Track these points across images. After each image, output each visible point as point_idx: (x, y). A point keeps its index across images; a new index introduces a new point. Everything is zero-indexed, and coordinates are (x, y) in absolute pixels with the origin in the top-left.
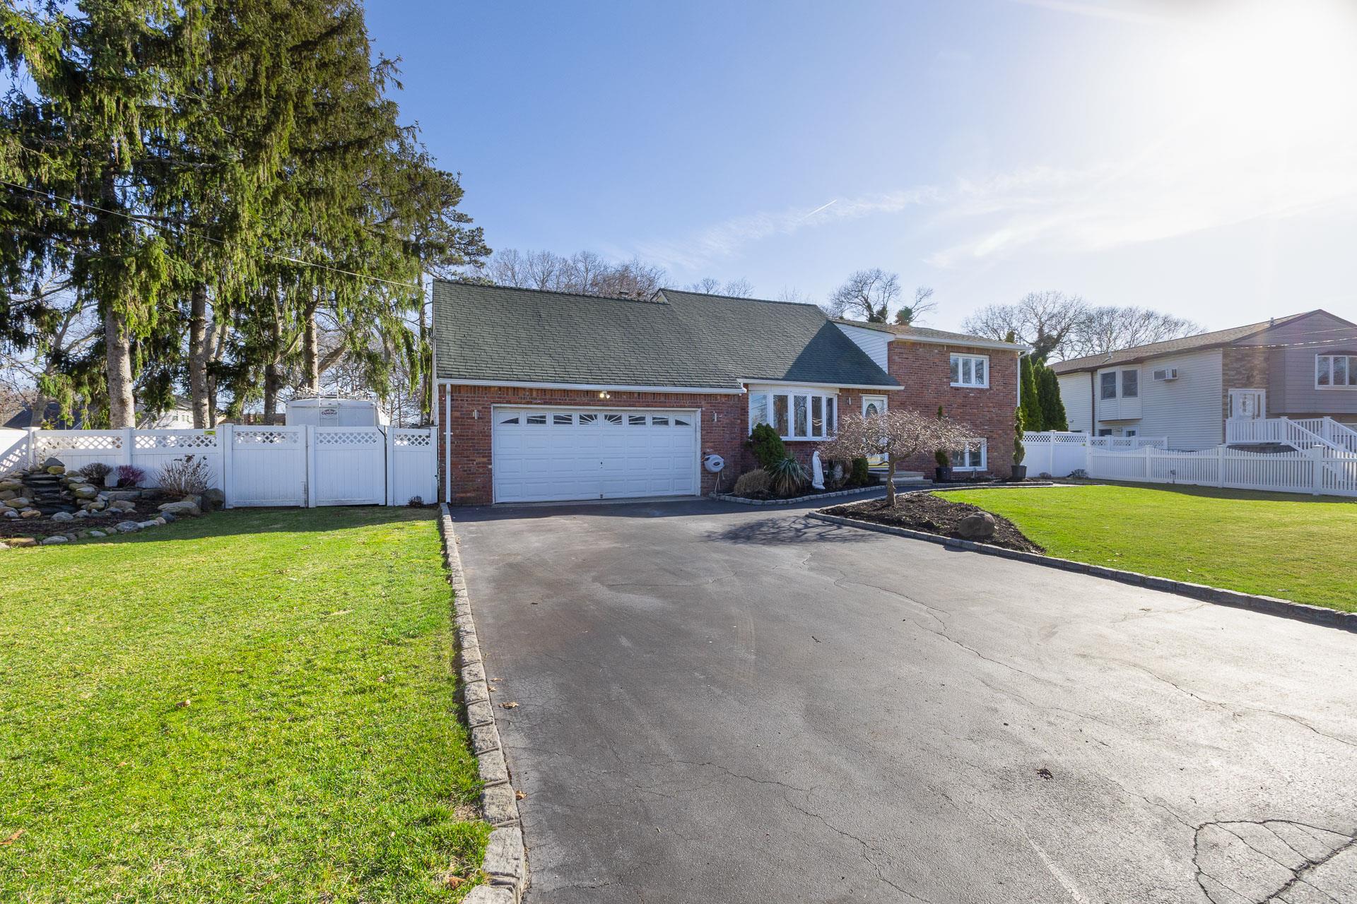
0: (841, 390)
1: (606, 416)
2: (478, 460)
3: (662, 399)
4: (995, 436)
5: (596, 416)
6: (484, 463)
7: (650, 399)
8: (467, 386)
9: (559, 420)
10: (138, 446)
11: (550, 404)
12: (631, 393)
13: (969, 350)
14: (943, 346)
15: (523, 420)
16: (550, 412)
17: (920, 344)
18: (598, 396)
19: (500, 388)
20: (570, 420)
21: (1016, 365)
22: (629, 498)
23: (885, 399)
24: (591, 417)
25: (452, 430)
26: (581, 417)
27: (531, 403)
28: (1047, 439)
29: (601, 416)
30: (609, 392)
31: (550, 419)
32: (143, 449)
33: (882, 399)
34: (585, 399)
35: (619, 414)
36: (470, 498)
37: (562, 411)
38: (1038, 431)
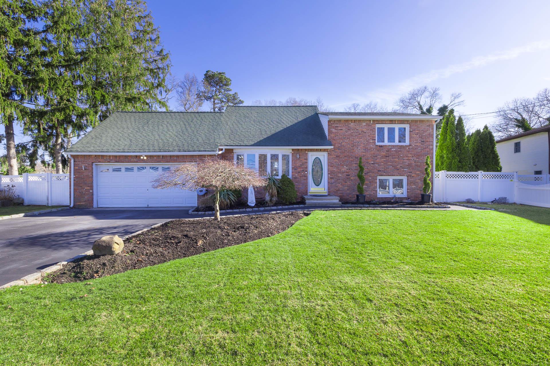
0: (293, 150)
1: (150, 168)
2: (86, 188)
3: (175, 158)
4: (413, 175)
5: (145, 167)
6: (88, 189)
7: (168, 158)
8: (81, 155)
9: (127, 169)
10: (29, 180)
11: (119, 162)
12: (159, 156)
13: (392, 122)
14: (370, 121)
15: (111, 170)
16: (123, 166)
17: (352, 120)
18: (140, 158)
19: (96, 156)
20: (133, 169)
21: (433, 129)
22: (166, 207)
23: (326, 154)
24: (143, 168)
25: (74, 175)
26: (138, 168)
27: (110, 162)
28: (476, 177)
29: (148, 167)
30: (146, 156)
31: (123, 170)
32: (30, 181)
33: (324, 154)
34: (135, 160)
35: (157, 166)
36: (82, 205)
37: (129, 165)
38: (466, 172)
